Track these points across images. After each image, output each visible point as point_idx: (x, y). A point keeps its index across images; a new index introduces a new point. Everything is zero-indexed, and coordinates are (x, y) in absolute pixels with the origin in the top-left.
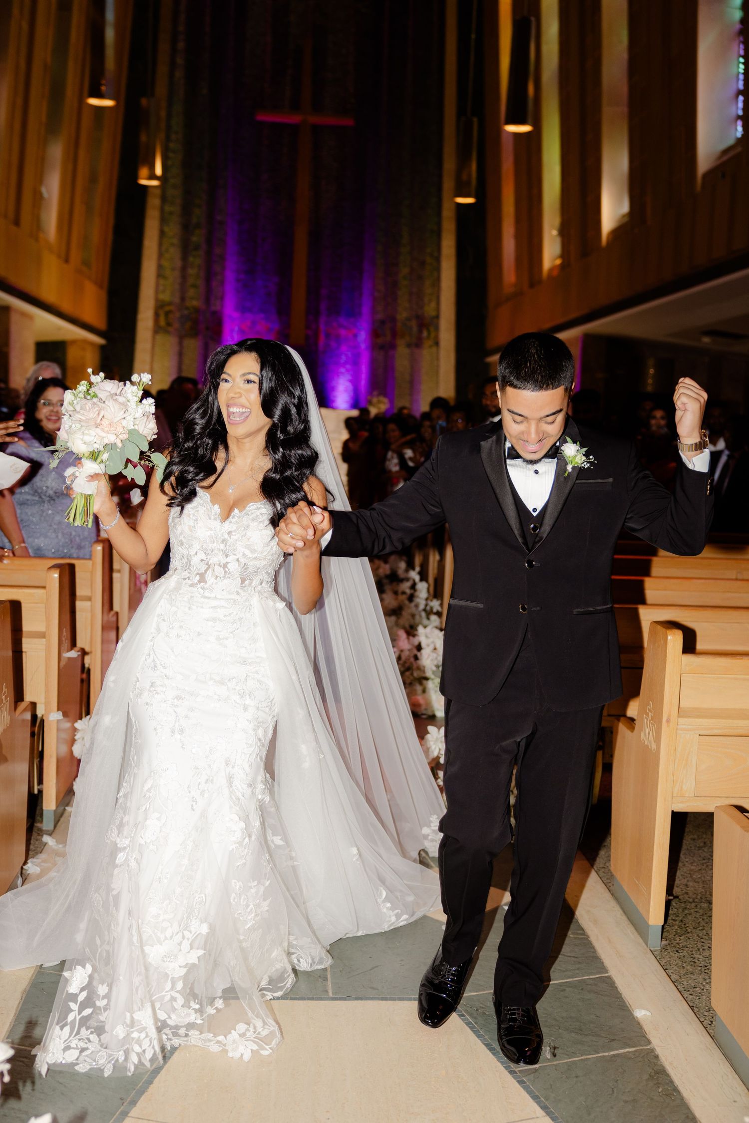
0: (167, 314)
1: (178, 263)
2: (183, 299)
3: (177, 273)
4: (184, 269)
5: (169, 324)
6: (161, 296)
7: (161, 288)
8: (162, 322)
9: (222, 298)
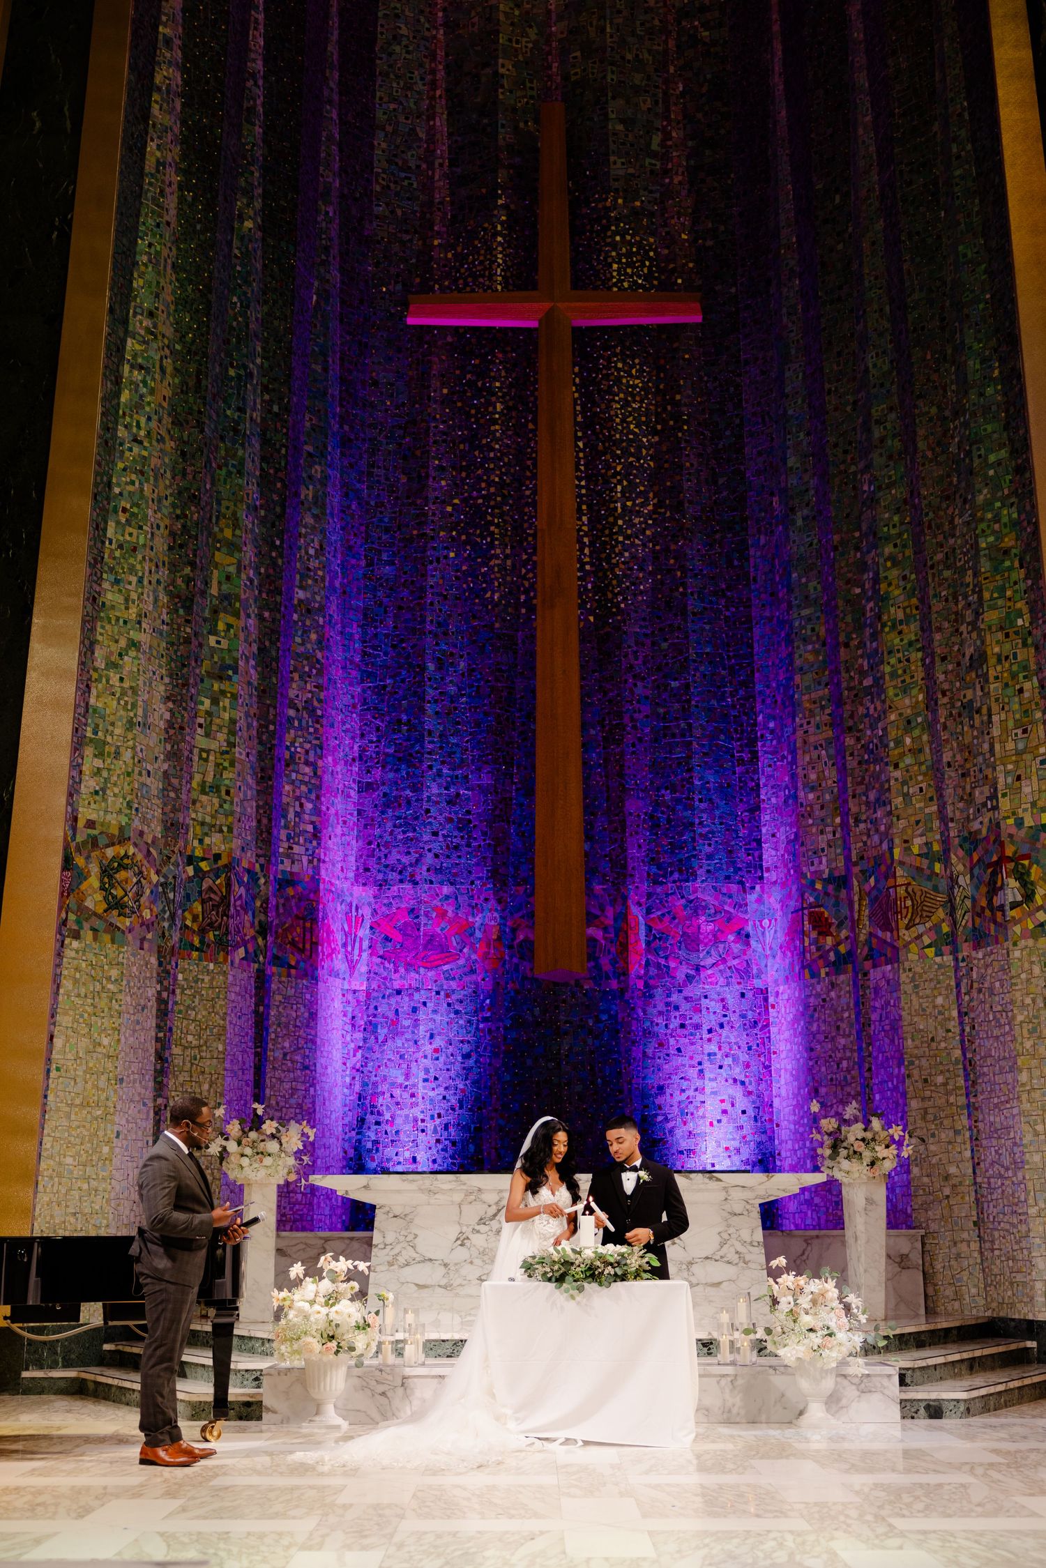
0: (107, 872)
1: (160, 713)
2: (174, 828)
3: (153, 741)
4: (176, 731)
5: (116, 905)
6: (86, 813)
7: (88, 784)
8: (94, 901)
9: (316, 835)
